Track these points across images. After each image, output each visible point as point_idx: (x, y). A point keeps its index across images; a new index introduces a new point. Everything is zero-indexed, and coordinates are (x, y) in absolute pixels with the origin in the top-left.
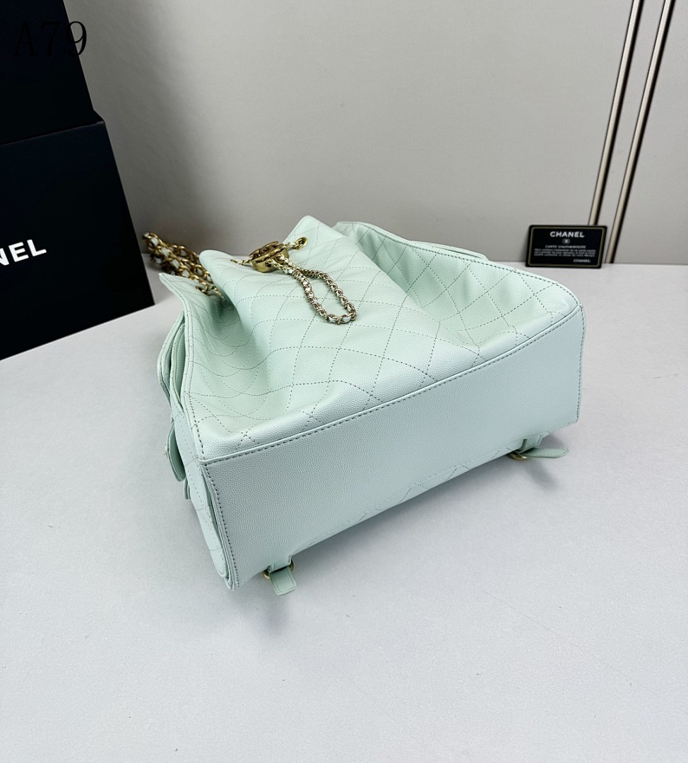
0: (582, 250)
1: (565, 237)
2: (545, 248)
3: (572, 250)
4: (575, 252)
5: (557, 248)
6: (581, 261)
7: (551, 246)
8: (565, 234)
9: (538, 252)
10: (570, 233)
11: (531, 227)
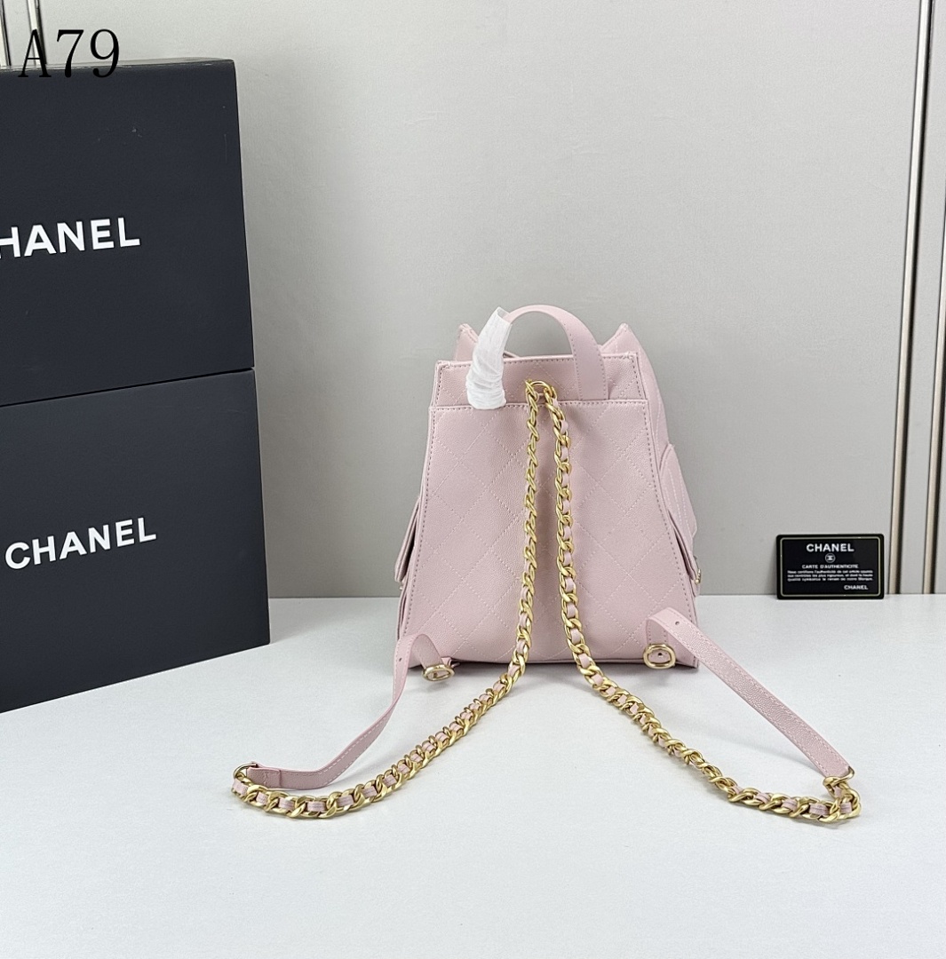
0: (853, 571)
1: (827, 551)
2: (803, 570)
3: (839, 572)
4: (844, 574)
5: (819, 569)
6: (854, 587)
7: (810, 566)
8: (827, 547)
9: (793, 576)
10: (833, 545)
11: (779, 538)
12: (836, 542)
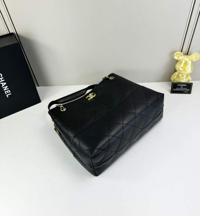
12: (183, 84)
